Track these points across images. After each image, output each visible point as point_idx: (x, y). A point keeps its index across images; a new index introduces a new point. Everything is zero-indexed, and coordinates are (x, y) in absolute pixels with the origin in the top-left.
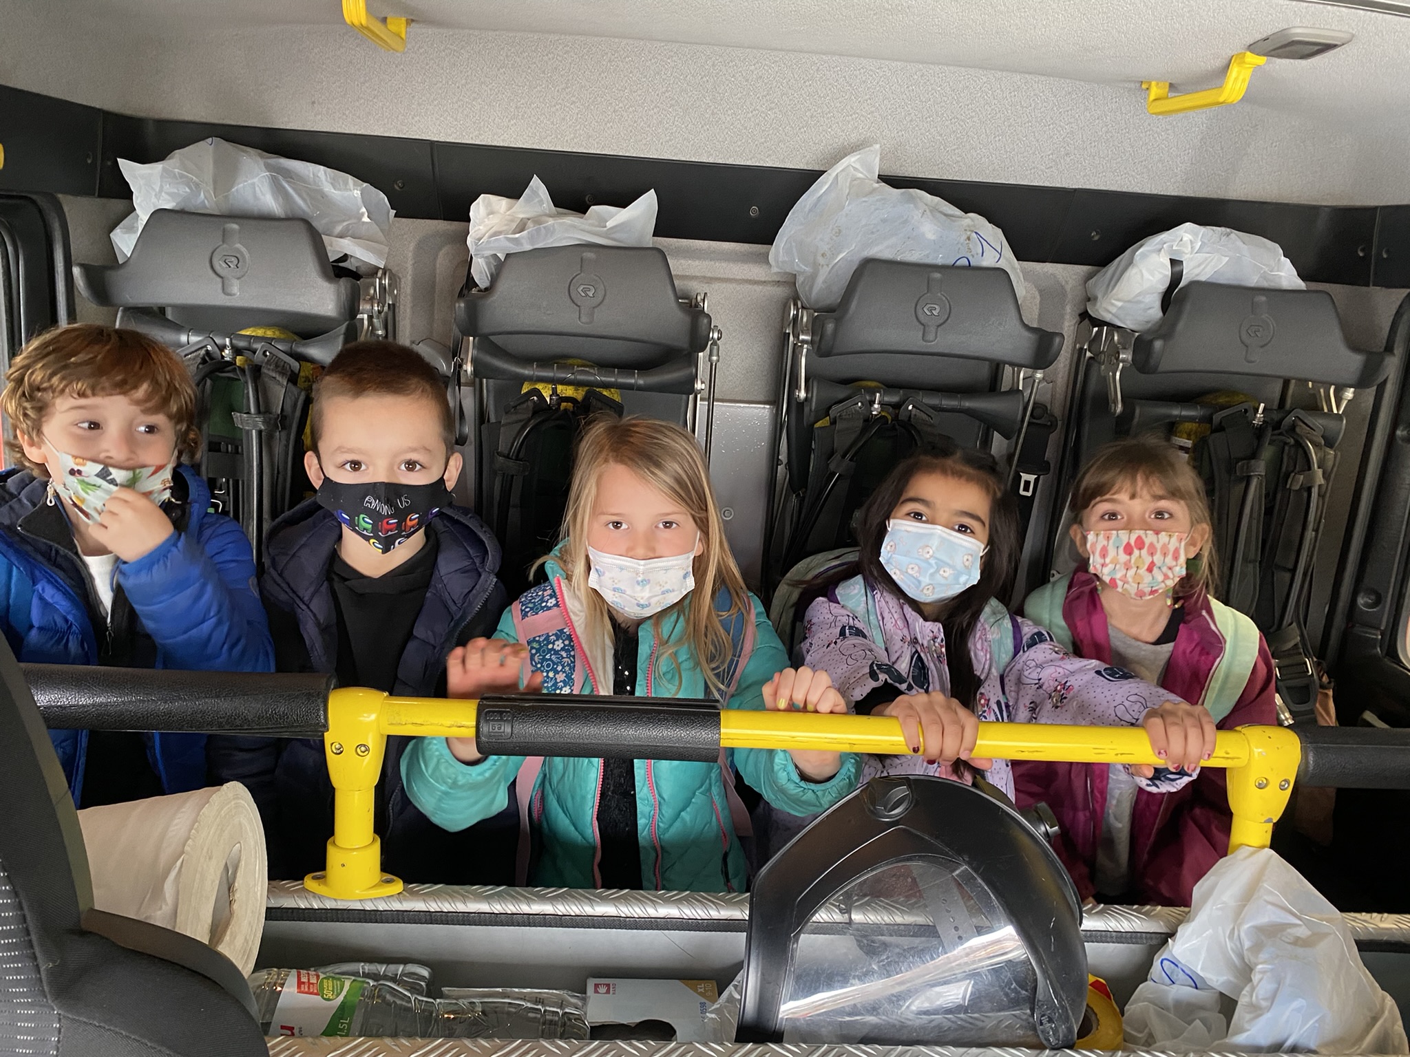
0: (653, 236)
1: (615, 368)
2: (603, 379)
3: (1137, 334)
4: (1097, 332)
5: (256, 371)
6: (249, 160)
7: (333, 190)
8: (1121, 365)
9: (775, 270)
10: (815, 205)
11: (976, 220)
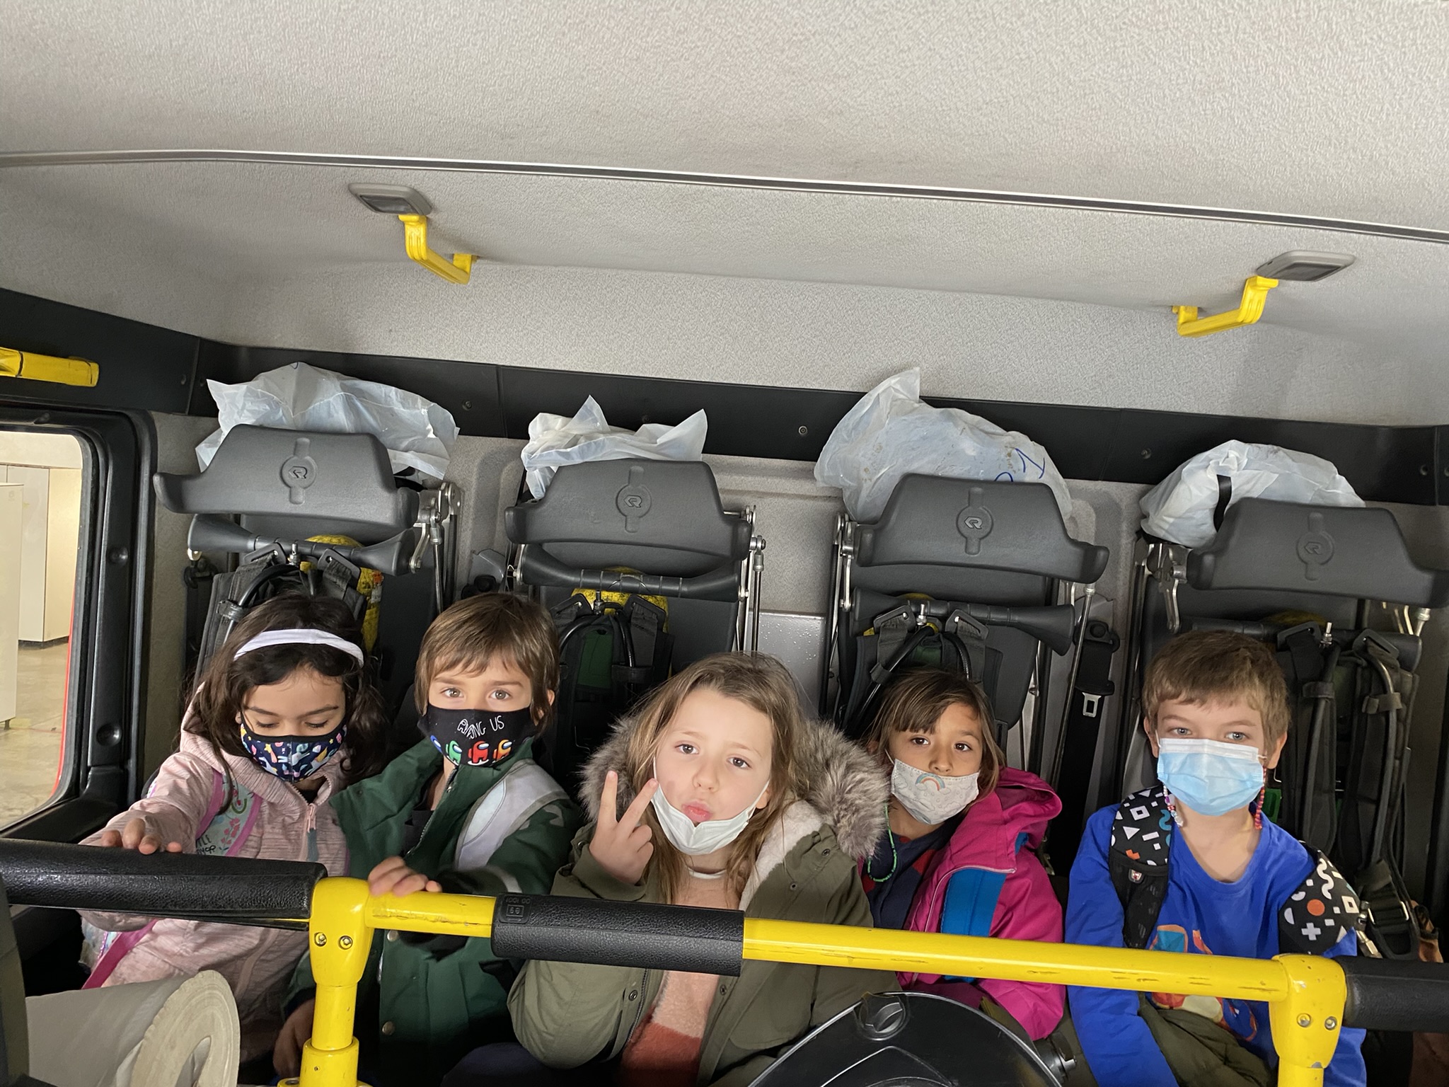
0: (703, 452)
1: (660, 575)
2: (649, 586)
3: (1190, 550)
4: (1153, 549)
5: (318, 575)
6: (329, 382)
7: (402, 409)
8: (1177, 581)
9: (820, 484)
10: (858, 423)
11: (1017, 437)
